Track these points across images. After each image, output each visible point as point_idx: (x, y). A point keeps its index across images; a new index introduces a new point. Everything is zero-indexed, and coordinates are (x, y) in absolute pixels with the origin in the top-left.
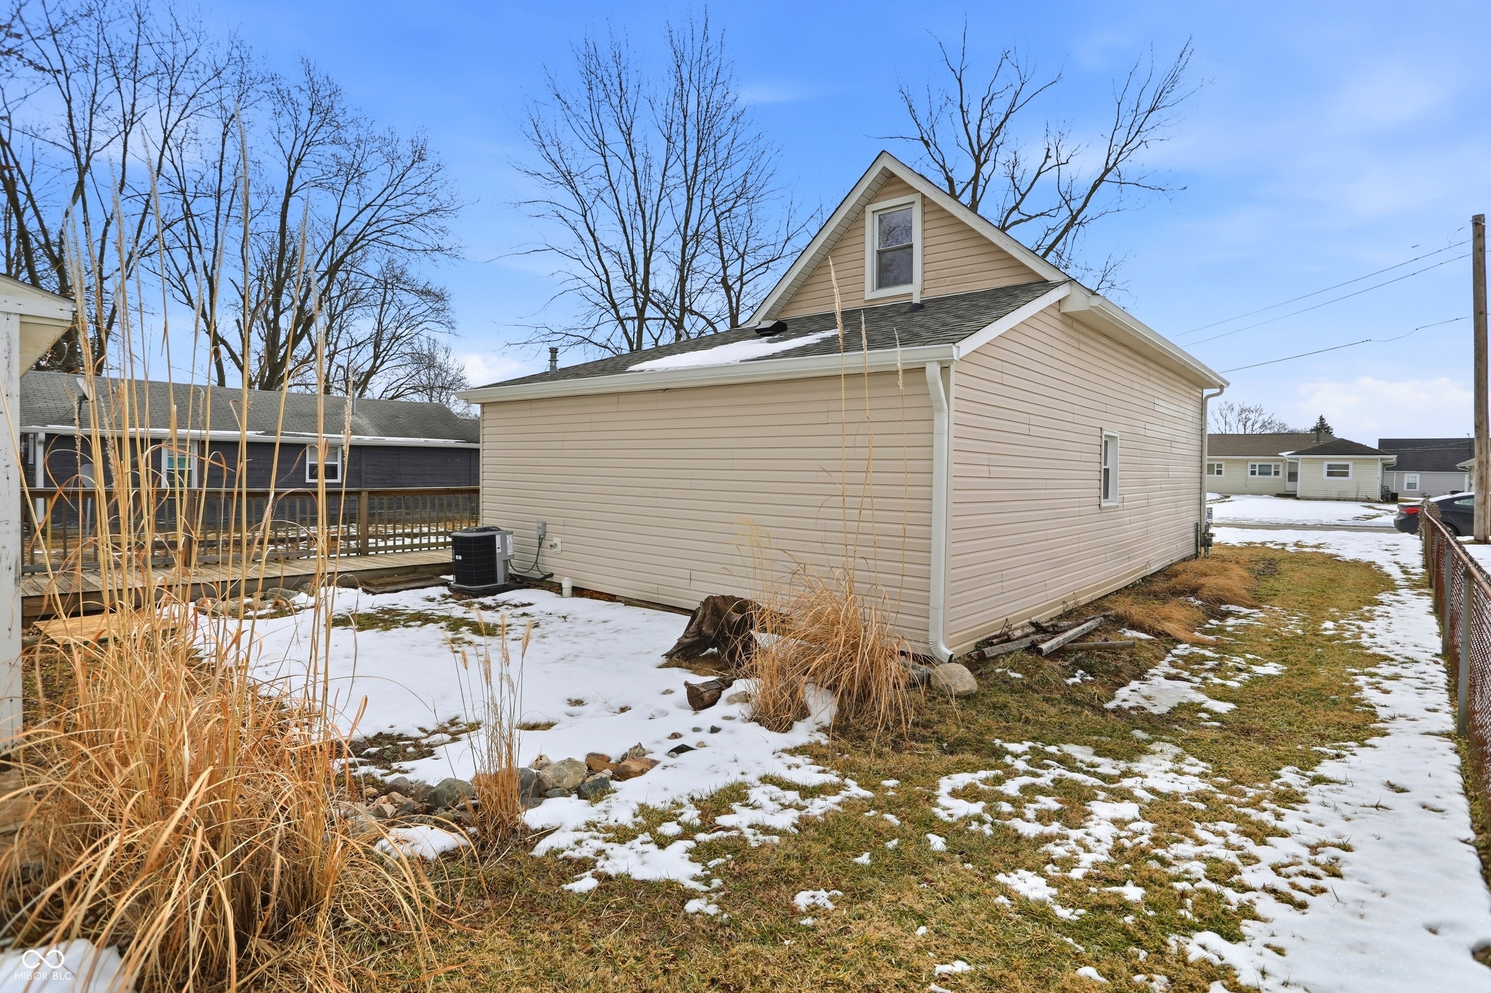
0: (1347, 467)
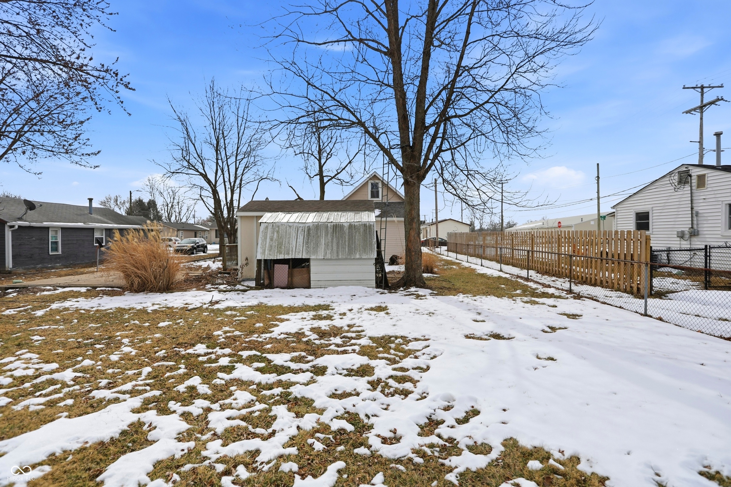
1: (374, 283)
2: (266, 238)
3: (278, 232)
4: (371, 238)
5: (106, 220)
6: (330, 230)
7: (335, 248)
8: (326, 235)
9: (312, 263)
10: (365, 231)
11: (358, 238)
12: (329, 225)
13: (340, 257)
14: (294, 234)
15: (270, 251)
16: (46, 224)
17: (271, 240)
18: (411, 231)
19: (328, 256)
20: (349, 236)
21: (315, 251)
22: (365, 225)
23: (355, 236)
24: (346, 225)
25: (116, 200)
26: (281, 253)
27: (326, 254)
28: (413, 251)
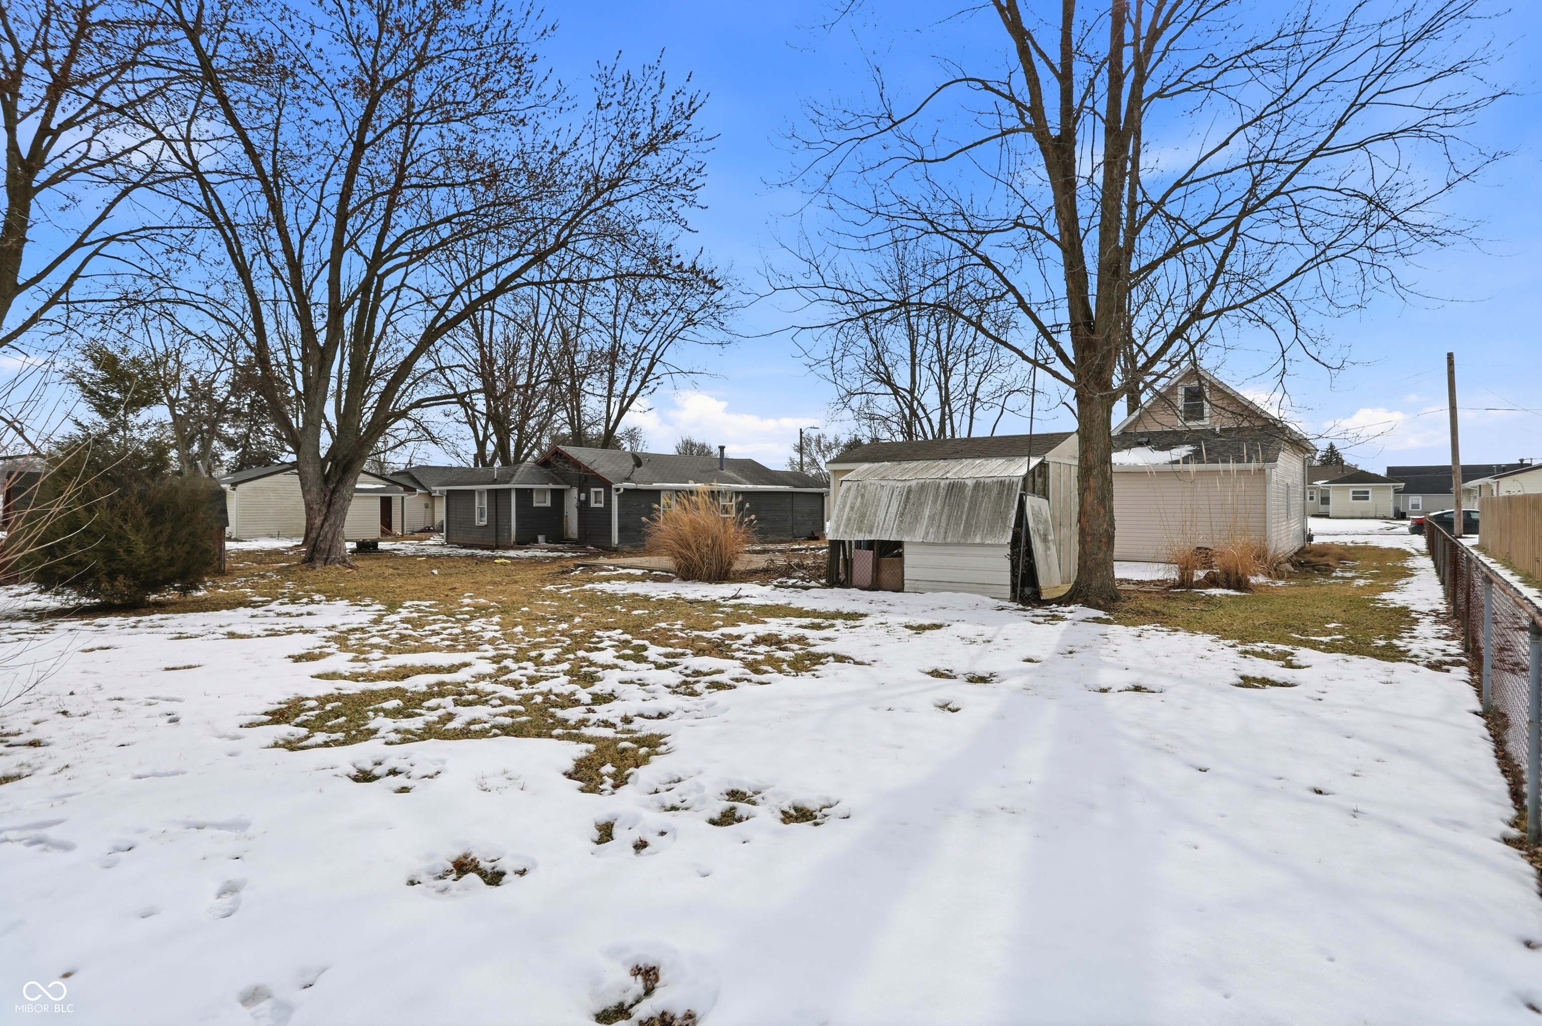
0: (1367, 492)
1: (1007, 591)
2: (844, 506)
3: (863, 496)
4: (1008, 507)
5: (739, 478)
6: (942, 493)
7: (943, 524)
8: (935, 501)
9: (907, 549)
10: (1000, 493)
11: (986, 506)
12: (943, 483)
13: (949, 540)
14: (885, 500)
15: (847, 526)
16: (656, 485)
17: (852, 508)
18: (1087, 494)
19: (931, 538)
20: (971, 503)
21: (911, 529)
22: (1002, 483)
23: (981, 504)
24: (970, 483)
25: (818, 442)
26: (860, 530)
27: (927, 533)
28: (1089, 535)
